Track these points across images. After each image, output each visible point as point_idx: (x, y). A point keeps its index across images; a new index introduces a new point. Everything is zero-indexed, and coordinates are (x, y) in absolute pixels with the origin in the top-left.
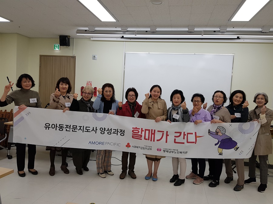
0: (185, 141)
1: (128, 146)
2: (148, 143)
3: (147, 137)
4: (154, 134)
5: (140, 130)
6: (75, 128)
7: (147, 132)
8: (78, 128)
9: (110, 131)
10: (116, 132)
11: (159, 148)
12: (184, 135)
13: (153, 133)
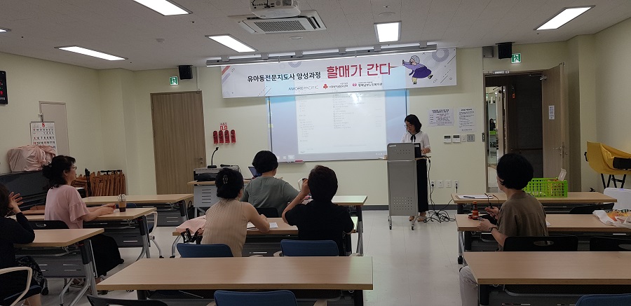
0: (378, 72)
1: (325, 86)
2: (344, 79)
3: (342, 74)
4: (348, 70)
5: (334, 69)
6: (274, 77)
7: (341, 69)
8: (277, 77)
9: (306, 76)
10: (312, 75)
11: (354, 83)
12: (377, 66)
13: (346, 69)
